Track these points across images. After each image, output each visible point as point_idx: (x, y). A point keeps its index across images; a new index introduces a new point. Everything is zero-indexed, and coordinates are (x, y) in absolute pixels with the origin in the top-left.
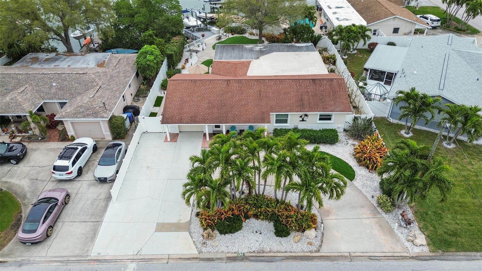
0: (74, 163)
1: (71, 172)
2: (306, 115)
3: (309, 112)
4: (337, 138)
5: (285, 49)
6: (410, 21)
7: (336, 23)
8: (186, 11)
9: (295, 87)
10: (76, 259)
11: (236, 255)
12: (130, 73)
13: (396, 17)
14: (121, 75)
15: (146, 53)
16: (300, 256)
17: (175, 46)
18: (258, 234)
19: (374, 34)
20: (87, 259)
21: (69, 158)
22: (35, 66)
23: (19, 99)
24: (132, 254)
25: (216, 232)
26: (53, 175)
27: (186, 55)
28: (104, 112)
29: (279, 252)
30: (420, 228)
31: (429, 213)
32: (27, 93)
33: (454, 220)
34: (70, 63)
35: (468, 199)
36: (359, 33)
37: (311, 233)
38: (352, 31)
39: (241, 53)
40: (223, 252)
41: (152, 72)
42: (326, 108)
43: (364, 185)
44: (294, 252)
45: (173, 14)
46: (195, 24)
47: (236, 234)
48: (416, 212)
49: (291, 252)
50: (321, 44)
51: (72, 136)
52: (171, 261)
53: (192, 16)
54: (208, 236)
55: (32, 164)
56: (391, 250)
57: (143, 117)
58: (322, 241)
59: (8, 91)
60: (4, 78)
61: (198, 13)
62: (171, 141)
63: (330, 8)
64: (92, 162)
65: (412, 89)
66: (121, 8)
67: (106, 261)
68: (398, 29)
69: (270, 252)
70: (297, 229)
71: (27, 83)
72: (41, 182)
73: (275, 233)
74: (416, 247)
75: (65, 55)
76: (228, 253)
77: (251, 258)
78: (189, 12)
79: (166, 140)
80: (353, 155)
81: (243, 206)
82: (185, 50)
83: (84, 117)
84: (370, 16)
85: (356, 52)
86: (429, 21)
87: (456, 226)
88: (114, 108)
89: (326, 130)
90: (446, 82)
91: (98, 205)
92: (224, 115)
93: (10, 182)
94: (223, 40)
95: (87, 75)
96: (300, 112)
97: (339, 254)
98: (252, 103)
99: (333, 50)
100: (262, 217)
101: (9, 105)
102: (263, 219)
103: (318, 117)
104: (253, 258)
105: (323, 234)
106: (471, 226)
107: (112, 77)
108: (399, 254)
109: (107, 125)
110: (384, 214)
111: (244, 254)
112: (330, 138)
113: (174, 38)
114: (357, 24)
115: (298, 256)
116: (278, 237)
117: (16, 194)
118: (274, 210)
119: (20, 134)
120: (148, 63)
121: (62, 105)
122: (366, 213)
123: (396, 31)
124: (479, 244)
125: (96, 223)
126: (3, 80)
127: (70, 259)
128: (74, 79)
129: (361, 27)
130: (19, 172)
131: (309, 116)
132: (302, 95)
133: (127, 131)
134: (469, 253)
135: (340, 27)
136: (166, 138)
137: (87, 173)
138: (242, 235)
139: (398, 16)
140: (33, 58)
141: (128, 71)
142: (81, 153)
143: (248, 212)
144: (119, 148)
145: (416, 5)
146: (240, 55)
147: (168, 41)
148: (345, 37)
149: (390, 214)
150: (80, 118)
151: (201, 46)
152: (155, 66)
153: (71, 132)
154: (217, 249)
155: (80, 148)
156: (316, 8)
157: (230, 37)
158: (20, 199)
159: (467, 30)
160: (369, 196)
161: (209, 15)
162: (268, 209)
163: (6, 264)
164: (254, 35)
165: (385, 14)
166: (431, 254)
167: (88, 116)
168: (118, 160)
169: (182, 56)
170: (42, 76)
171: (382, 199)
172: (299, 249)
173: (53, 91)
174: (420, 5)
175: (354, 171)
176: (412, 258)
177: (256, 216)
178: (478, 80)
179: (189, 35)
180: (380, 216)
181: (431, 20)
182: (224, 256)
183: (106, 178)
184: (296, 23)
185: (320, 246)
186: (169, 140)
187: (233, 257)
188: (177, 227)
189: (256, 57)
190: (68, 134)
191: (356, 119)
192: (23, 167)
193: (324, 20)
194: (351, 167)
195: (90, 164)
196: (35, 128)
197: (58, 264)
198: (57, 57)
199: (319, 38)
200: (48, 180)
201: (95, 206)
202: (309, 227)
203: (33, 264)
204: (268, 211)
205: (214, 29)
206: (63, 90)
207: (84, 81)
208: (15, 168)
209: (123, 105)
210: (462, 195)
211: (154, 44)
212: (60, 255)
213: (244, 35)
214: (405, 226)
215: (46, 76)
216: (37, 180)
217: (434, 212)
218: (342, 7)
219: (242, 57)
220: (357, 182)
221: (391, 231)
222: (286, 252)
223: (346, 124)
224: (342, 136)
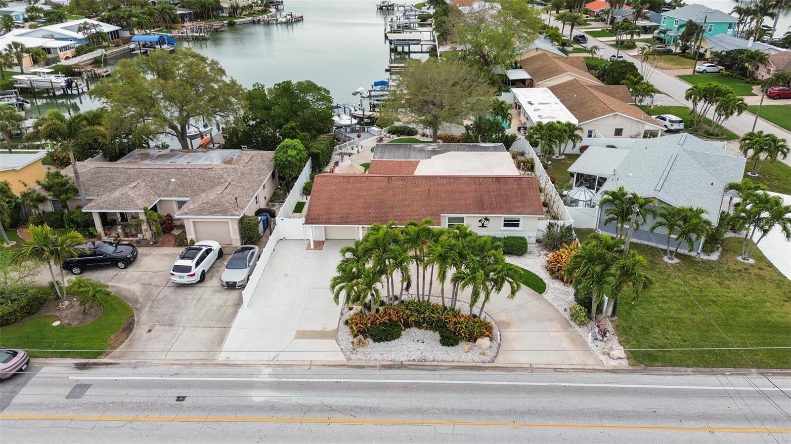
0: (197, 264)
1: (194, 275)
2: (487, 219)
3: (490, 214)
4: (526, 247)
5: (466, 149)
6: (637, 120)
7: (535, 119)
8: (337, 107)
9: (474, 186)
10: (201, 363)
11: (392, 363)
12: (266, 171)
13: (617, 114)
14: (254, 172)
15: (287, 147)
16: (470, 366)
17: (323, 145)
18: (419, 343)
19: (590, 136)
20: (214, 363)
21: (192, 258)
22: (147, 162)
23: (131, 194)
24: (267, 359)
25: (370, 340)
26: (172, 278)
27: (335, 157)
28: (235, 210)
29: (444, 361)
30: (620, 342)
31: (634, 327)
32: (140, 189)
33: (664, 335)
34: (189, 160)
35: (685, 315)
36: (565, 131)
37: (484, 342)
38: (555, 128)
39: (407, 153)
40: (376, 360)
41: (292, 171)
42: (512, 210)
43: (556, 298)
44: (463, 362)
45: (321, 106)
46: (349, 123)
47: (393, 342)
48: (617, 326)
49: (459, 362)
50: (516, 147)
51: (192, 240)
52: (313, 368)
53: (345, 112)
54: (359, 343)
55: (143, 269)
56: (582, 363)
57: (282, 218)
58: (498, 353)
59: (116, 187)
60: (110, 172)
61: (353, 109)
62: (315, 248)
63: (532, 104)
64: (216, 269)
65: (620, 188)
66: (254, 98)
67: (236, 365)
68: (621, 130)
69: (433, 361)
70: (467, 336)
71: (138, 178)
72: (155, 287)
73: (440, 341)
74: (612, 360)
75: (183, 152)
76: (383, 361)
77: (410, 366)
78: (340, 107)
79: (309, 248)
80: (546, 267)
81: (402, 311)
82: (334, 153)
83: (211, 214)
84: (583, 113)
85: (563, 157)
86: (667, 123)
87: (666, 341)
88: (246, 206)
89: (513, 238)
90: (666, 183)
91: (225, 311)
92: (383, 216)
93: (118, 287)
94: (385, 142)
95: (213, 171)
96: (479, 214)
97: (518, 366)
98: (419, 203)
99: (532, 153)
100: (425, 325)
101: (119, 200)
102: (427, 329)
103: (503, 222)
104: (413, 367)
105: (499, 345)
106: (685, 341)
107: (243, 174)
108: (590, 367)
109: (236, 226)
110: (577, 328)
111: (402, 362)
112: (516, 246)
113: (322, 136)
114: (564, 121)
115: (467, 366)
116: (444, 347)
117: (125, 298)
118: (440, 317)
119: (127, 239)
120: (290, 159)
121: (181, 204)
122: (556, 325)
123: (619, 132)
124: (691, 359)
125: (223, 329)
126: (110, 174)
127: (194, 363)
128: (197, 174)
129: (569, 125)
130: (127, 277)
131: (491, 220)
132: (481, 195)
133: (259, 238)
134: (678, 368)
135: (540, 125)
136: (309, 245)
137: (211, 279)
138: (400, 343)
139: (620, 112)
140: (142, 154)
141: (263, 169)
142: (206, 255)
143: (408, 318)
144: (252, 251)
145: (649, 103)
146: (407, 154)
147: (314, 137)
148: (546, 136)
149: (585, 327)
150: (206, 215)
151: (356, 149)
152: (298, 163)
153: (191, 235)
154: (369, 356)
155: (204, 249)
156: (514, 106)
157: (394, 139)
158: (131, 303)
159: (722, 134)
160: (561, 310)
161: (367, 113)
162: (433, 315)
163: (118, 366)
164: (427, 136)
165: (603, 111)
166: (631, 368)
167: (215, 213)
168: (251, 264)
169: (330, 158)
170: (157, 171)
171: (575, 309)
172: (469, 359)
173: (171, 187)
174: (655, 104)
175: (545, 284)
176: (607, 371)
177: (418, 325)
178: (712, 184)
179: (340, 136)
180: (572, 330)
181: (670, 121)
182: (377, 364)
183: (235, 283)
184: (481, 117)
185: (495, 357)
186: (312, 247)
187: (388, 365)
188: (322, 335)
189: (427, 157)
190: (188, 237)
191: (550, 226)
192: (131, 271)
193: (523, 119)
194: (541, 280)
195: (214, 271)
196: (146, 230)
197: (181, 367)
198: (171, 153)
199: (513, 138)
200: (164, 285)
201: (222, 312)
202: (482, 335)
203: (149, 366)
204: (433, 317)
205: (375, 129)
206: (183, 186)
207: (209, 177)
208: (123, 273)
209: (256, 208)
210: (679, 310)
211: (297, 139)
212: (182, 358)
213: (413, 137)
214: (601, 338)
215: (163, 171)
216: (150, 285)
217: (640, 327)
218: (548, 103)
219: (409, 157)
220: (548, 295)
221: (584, 344)
222: (452, 361)
223: (539, 232)
224: (532, 246)
